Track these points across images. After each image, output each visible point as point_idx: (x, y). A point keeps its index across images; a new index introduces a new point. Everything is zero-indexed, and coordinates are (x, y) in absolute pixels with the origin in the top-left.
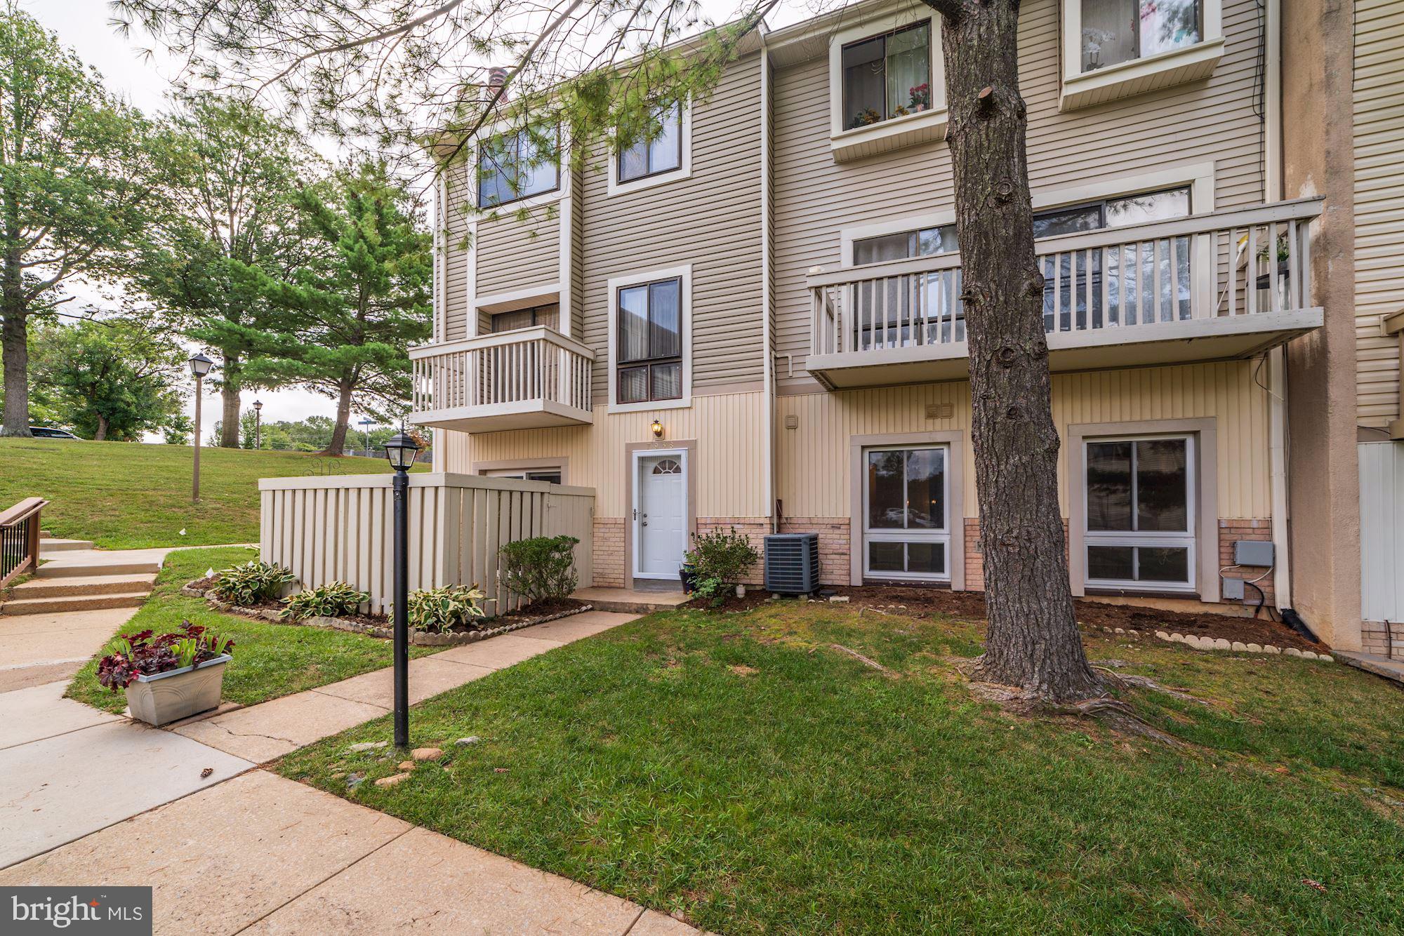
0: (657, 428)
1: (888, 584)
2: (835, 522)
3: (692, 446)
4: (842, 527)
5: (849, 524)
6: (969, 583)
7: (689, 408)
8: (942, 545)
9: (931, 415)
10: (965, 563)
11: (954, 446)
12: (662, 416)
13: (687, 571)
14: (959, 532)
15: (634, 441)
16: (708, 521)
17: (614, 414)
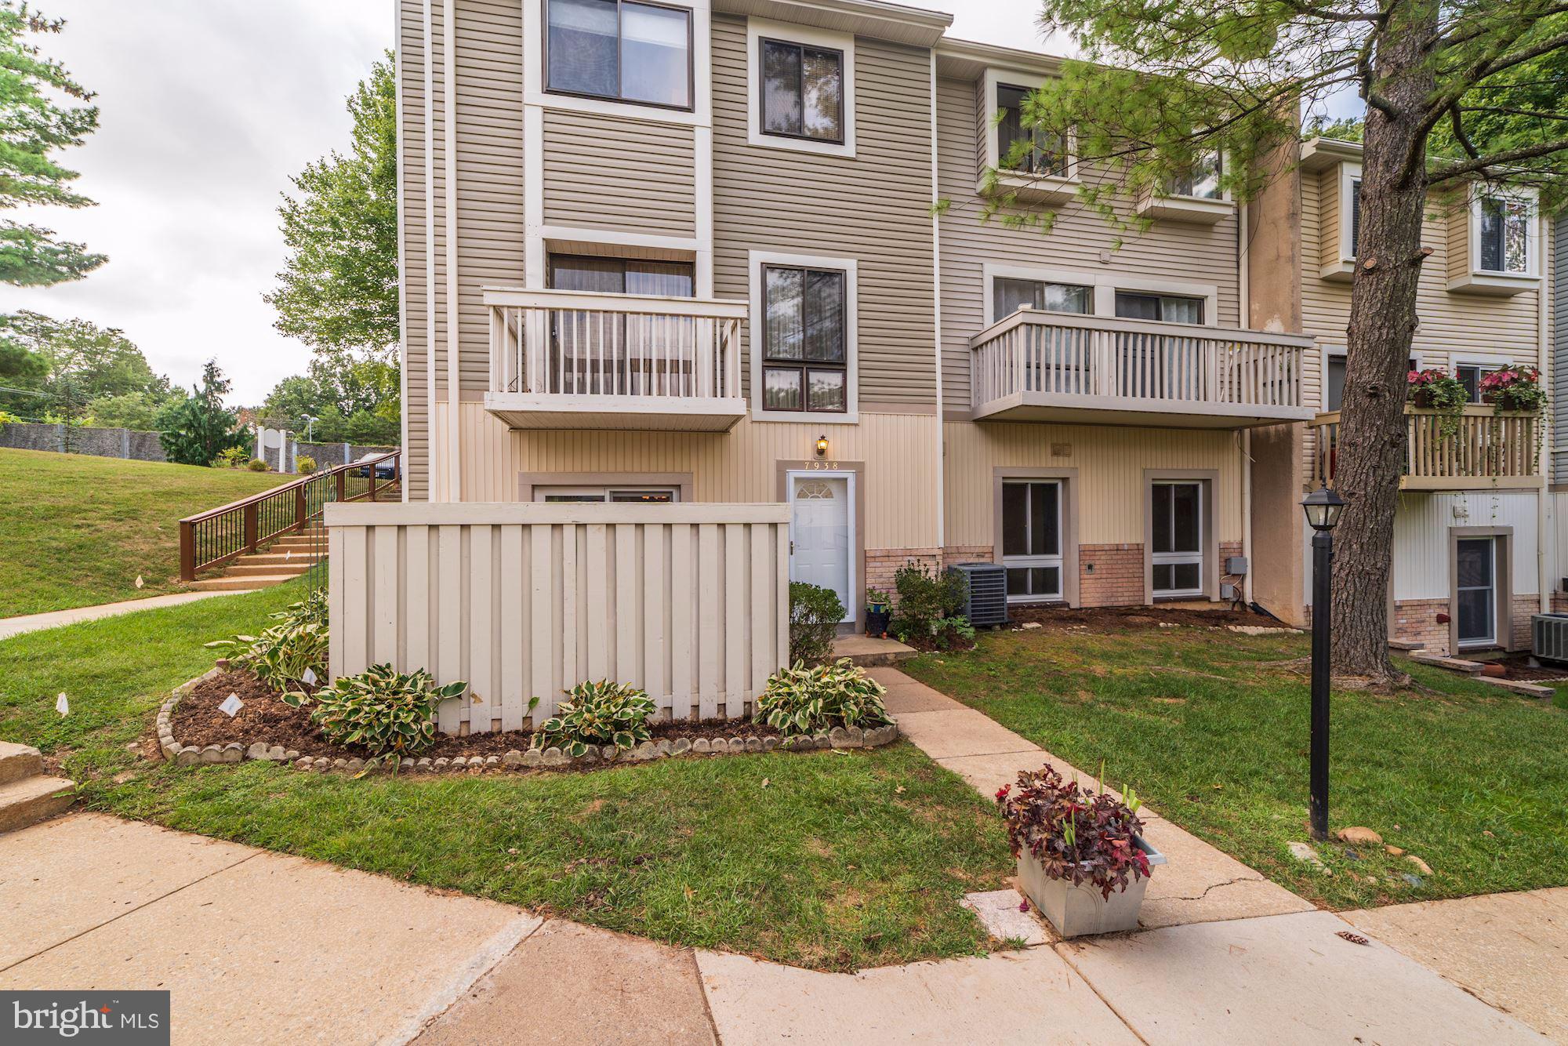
0: (823, 444)
2: (981, 550)
3: (859, 468)
4: (987, 554)
5: (993, 552)
6: (1082, 601)
7: (856, 425)
8: (1056, 569)
9: (1055, 453)
10: (1080, 584)
11: (1071, 481)
12: (823, 431)
13: (882, 611)
14: (1075, 557)
15: (787, 459)
16: (878, 554)
17: (759, 422)
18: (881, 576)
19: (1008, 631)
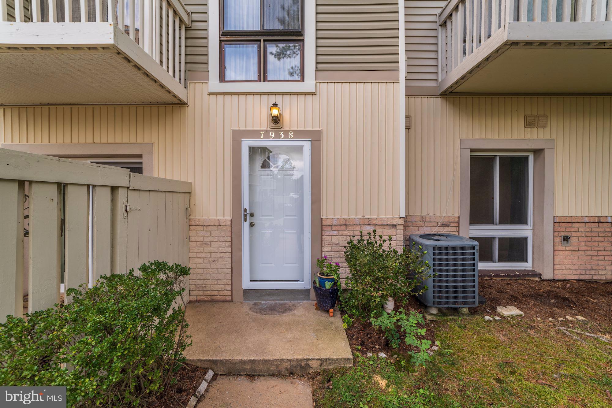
0: (275, 112)
1: (490, 276)
2: (446, 220)
3: (315, 137)
4: (452, 225)
5: (458, 222)
6: (556, 272)
7: (313, 94)
8: (526, 239)
9: (529, 125)
10: (554, 255)
11: (547, 154)
12: (279, 100)
13: (328, 285)
14: (549, 228)
15: (242, 128)
16: (335, 222)
17: (216, 94)
18: (338, 245)
19: (478, 318)
